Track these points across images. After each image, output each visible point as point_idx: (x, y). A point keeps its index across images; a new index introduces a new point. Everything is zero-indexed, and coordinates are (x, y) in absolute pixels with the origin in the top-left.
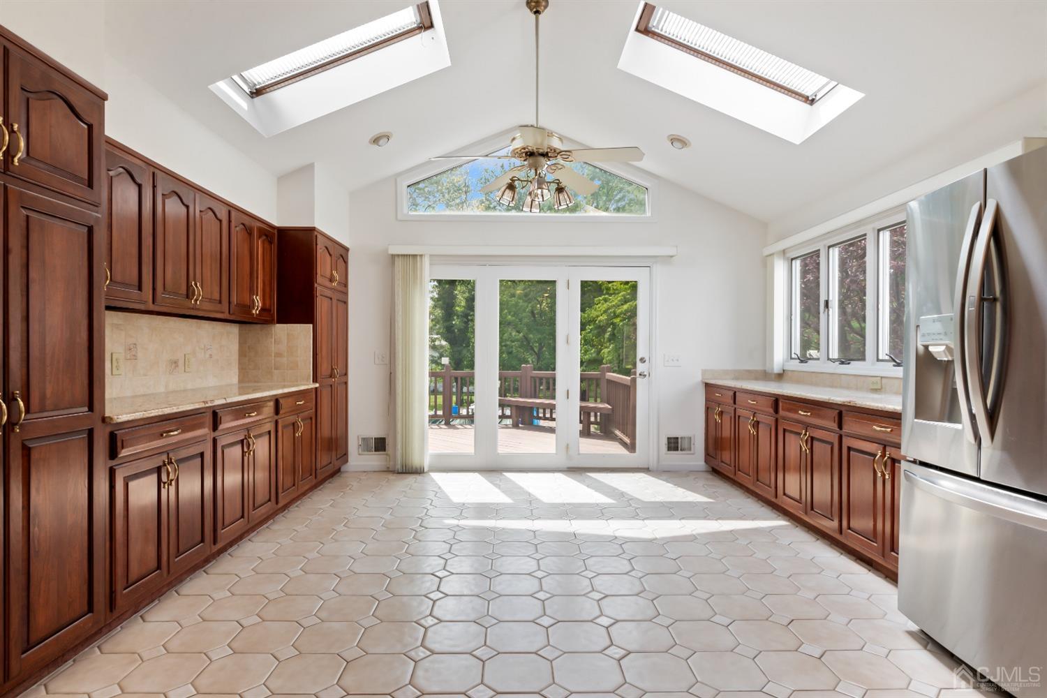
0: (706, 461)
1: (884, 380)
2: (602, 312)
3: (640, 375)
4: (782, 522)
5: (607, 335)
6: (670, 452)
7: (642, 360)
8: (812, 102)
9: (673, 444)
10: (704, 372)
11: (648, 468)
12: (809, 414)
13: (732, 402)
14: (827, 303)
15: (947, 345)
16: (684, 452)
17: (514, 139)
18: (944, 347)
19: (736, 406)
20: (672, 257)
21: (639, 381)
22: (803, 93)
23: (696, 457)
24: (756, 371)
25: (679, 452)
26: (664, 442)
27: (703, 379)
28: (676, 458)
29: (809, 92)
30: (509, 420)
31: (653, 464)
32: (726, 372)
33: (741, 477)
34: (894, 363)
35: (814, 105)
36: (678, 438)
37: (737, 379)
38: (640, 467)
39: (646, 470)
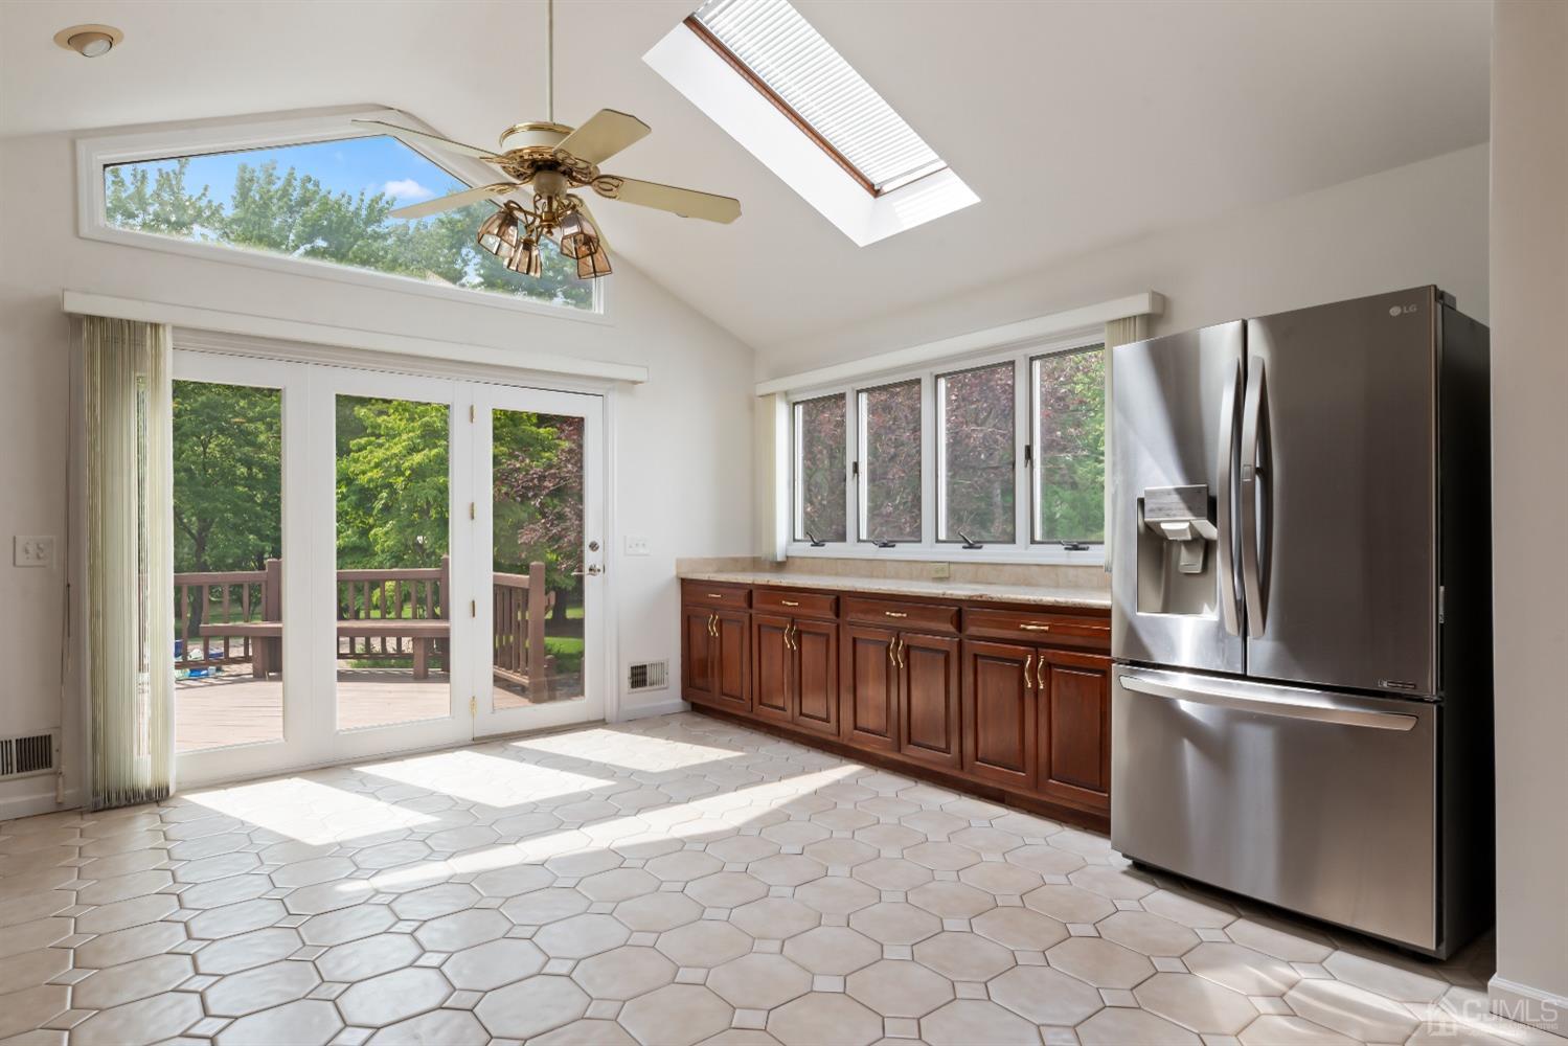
0: (685, 697)
1: (952, 566)
2: (372, 464)
3: (591, 570)
4: (851, 769)
5: (379, 505)
6: (635, 690)
7: (594, 546)
8: (876, 193)
9: (639, 677)
10: (679, 563)
11: (604, 720)
12: (905, 615)
13: (745, 605)
14: (856, 465)
15: (1191, 524)
16: (655, 687)
17: (512, 131)
18: (1188, 524)
19: (753, 612)
20: (635, 383)
21: (589, 580)
22: (869, 178)
23: (669, 693)
24: (744, 559)
25: (648, 688)
26: (627, 673)
27: (678, 573)
28: (644, 698)
29: (875, 179)
30: (246, 665)
31: (610, 711)
32: (707, 562)
33: (764, 714)
34: (966, 545)
35: (878, 199)
36: (645, 666)
37: (719, 571)
38: (592, 719)
39: (601, 723)
